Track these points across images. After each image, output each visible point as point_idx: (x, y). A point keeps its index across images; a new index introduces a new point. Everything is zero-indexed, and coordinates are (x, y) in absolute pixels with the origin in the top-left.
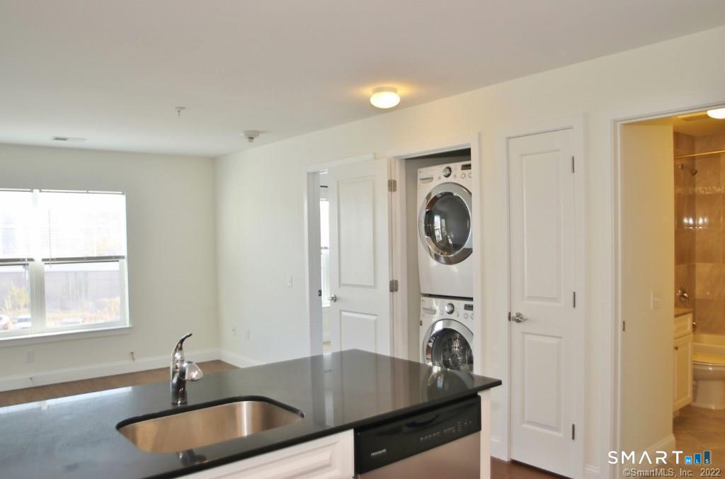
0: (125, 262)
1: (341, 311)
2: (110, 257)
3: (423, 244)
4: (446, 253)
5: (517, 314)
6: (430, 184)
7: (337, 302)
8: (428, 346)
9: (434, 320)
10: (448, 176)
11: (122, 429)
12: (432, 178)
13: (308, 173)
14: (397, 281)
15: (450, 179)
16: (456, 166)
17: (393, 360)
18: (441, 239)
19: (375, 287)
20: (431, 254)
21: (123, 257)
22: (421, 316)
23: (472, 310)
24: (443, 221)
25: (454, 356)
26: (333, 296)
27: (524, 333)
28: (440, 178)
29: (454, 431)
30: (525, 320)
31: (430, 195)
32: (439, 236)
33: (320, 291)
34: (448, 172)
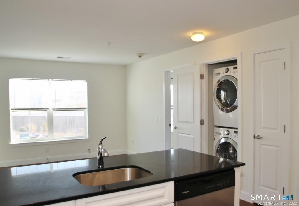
0: (87, 110)
1: (178, 133)
2: (81, 108)
3: (216, 104)
4: (225, 107)
5: (257, 135)
6: (219, 76)
7: (177, 129)
8: (217, 149)
9: (220, 138)
10: (227, 72)
11: (75, 176)
12: (220, 73)
13: (165, 72)
14: (203, 120)
15: (228, 74)
16: (231, 68)
17: (201, 154)
18: (224, 101)
19: (193, 122)
20: (219, 108)
21: (86, 108)
22: (214, 136)
23: (237, 133)
24: (225, 93)
25: (229, 154)
26: (175, 126)
27: (261, 144)
28: (223, 73)
29: (222, 185)
30: (261, 138)
31: (219, 81)
32: (223, 100)
33: (170, 124)
34: (227, 70)
